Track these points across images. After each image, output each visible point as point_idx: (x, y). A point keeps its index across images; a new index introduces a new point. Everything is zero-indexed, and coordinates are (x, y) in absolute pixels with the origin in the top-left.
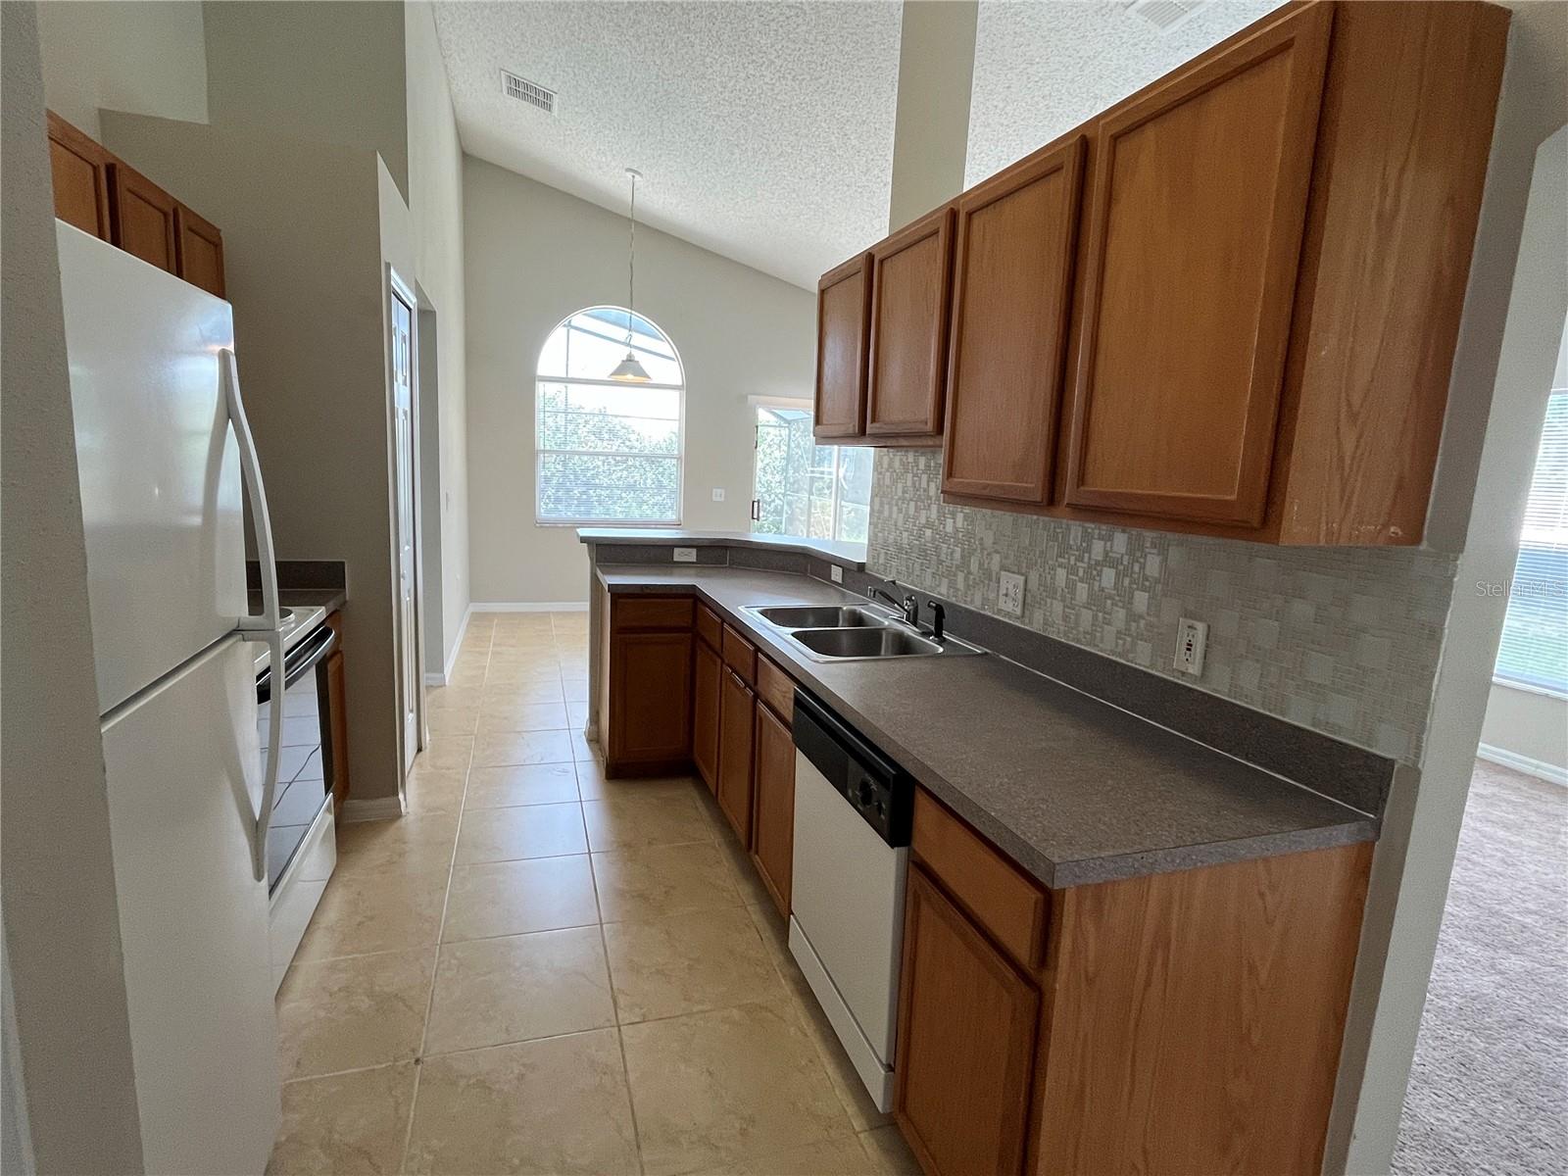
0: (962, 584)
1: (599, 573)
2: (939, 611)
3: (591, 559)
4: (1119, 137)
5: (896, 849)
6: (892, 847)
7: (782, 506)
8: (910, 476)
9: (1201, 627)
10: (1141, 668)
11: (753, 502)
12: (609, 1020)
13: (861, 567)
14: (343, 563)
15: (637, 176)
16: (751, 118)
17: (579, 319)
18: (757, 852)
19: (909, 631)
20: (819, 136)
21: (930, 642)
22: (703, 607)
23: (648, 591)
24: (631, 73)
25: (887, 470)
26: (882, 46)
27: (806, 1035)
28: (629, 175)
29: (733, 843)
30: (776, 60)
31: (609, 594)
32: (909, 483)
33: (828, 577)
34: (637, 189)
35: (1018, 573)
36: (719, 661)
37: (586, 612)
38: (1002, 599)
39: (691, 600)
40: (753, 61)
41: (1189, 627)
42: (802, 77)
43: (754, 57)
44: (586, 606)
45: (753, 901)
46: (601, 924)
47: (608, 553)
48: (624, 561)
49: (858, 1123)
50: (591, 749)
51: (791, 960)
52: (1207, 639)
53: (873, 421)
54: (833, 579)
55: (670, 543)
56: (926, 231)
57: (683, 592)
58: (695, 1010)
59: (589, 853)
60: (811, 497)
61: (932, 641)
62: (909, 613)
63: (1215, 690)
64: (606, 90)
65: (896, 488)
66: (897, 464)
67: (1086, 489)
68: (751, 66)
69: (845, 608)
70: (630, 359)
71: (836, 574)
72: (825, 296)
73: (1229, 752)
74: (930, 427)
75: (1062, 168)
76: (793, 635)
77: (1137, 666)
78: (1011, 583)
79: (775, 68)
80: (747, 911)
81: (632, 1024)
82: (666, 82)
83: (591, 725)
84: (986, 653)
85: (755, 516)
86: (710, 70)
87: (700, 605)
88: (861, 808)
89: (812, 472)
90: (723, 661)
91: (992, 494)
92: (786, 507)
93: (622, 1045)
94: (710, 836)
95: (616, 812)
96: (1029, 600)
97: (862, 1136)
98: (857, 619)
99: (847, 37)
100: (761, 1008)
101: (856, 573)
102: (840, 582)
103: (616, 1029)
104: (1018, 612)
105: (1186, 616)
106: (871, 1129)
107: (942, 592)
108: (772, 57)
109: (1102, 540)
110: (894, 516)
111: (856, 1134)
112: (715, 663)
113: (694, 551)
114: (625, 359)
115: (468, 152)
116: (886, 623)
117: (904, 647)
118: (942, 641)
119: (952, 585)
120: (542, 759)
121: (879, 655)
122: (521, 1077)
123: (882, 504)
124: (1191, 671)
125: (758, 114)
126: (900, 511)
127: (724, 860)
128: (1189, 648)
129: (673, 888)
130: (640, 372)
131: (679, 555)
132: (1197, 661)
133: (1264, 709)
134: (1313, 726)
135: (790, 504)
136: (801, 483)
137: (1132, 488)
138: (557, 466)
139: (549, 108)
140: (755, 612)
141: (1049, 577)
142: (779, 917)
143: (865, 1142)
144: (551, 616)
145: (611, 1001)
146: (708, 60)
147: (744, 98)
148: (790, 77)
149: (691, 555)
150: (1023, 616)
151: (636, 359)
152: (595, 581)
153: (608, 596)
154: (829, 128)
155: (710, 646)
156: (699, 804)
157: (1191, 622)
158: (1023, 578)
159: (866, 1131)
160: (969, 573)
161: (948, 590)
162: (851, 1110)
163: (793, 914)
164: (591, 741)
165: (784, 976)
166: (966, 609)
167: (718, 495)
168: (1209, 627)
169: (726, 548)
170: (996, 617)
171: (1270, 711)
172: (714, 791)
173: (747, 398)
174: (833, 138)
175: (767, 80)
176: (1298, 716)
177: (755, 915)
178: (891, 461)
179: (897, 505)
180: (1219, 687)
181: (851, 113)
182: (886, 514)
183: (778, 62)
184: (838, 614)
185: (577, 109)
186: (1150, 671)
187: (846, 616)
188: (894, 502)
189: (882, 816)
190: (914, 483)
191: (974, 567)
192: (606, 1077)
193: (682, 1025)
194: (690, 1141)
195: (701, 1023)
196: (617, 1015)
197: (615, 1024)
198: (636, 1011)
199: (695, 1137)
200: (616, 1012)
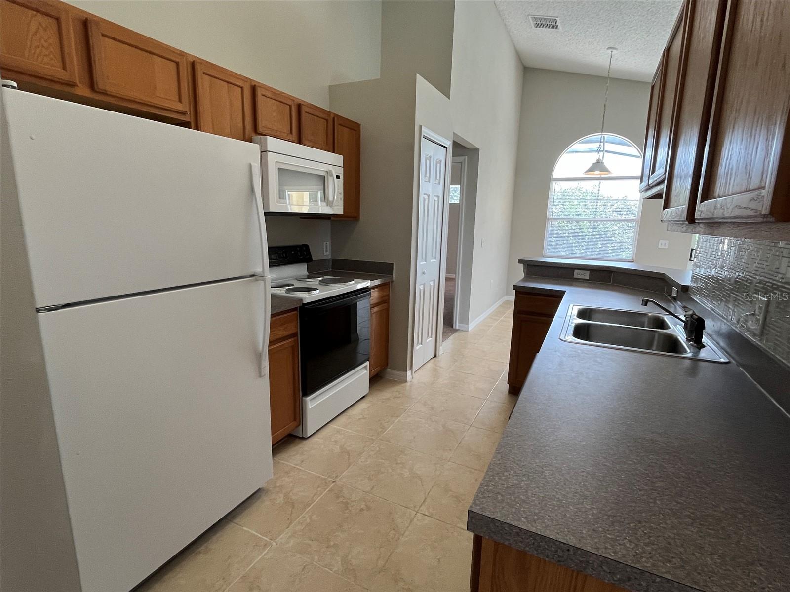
3: (524, 273)
11: (692, 250)
12: (415, 507)
13: (685, 289)
14: (393, 264)
15: (614, 51)
17: (576, 146)
23: (536, 291)
28: (609, 51)
31: (515, 291)
37: (511, 302)
47: (534, 270)
48: (542, 276)
54: (672, 296)
55: (573, 267)
70: (598, 162)
71: (674, 293)
81: (424, 515)
93: (411, 522)
101: (681, 293)
102: (676, 298)
103: (415, 513)
113: (588, 273)
114: (595, 162)
115: (527, 66)
131: (577, 274)
139: (556, 27)
145: (423, 499)
149: (586, 275)
167: (663, 244)
169: (610, 272)
185: (571, 22)
192: (392, 532)
193: (446, 529)
194: (403, 587)
195: (456, 534)
196: (420, 507)
197: (416, 510)
198: (431, 510)
199: (406, 587)
200: (421, 505)
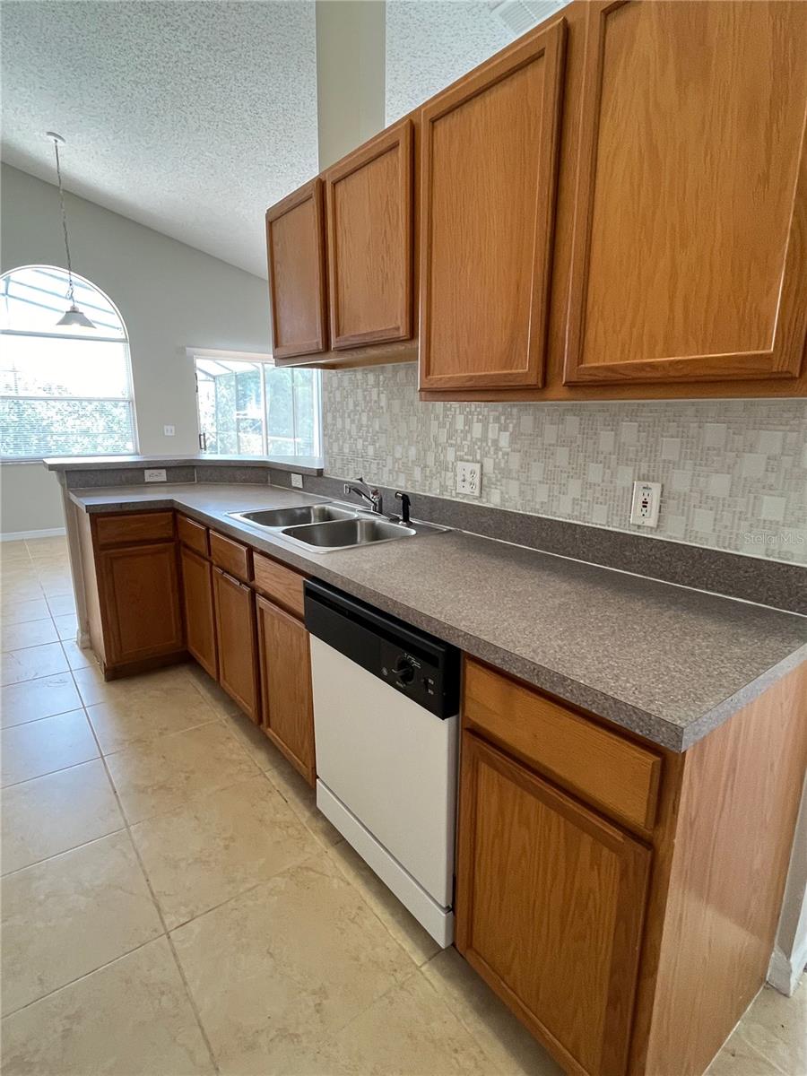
0: (419, 476)
1: (73, 498)
2: (406, 499)
3: (63, 485)
4: (610, 12)
5: (447, 720)
6: (443, 719)
7: (216, 443)
8: (359, 391)
9: (656, 489)
10: (598, 526)
11: (200, 435)
12: (155, 930)
13: (320, 472)
15: (59, 141)
16: (168, 87)
18: (269, 726)
19: (380, 520)
20: (233, 112)
21: (401, 526)
22: (183, 518)
23: (127, 509)
24: (42, 24)
25: (338, 389)
26: (289, 23)
27: (349, 884)
28: (52, 138)
29: (241, 717)
30: (190, 25)
31: (88, 514)
32: (360, 397)
33: (290, 485)
34: (62, 155)
35: (473, 461)
36: (207, 563)
38: (460, 484)
39: (171, 513)
40: (168, 23)
41: (644, 488)
42: (217, 47)
43: (169, 20)
44: (63, 531)
45: (269, 767)
46: (128, 827)
47: (77, 477)
48: (96, 485)
49: (418, 958)
50: (86, 656)
51: (318, 814)
52: (662, 496)
53: (338, 335)
54: (293, 485)
55: (140, 467)
56: (385, 146)
57: (163, 506)
58: (241, 890)
59: (102, 757)
60: (239, 434)
61: (402, 525)
62: (375, 504)
63: (671, 537)
64: (16, 40)
65: (347, 404)
66: (346, 383)
67: (587, 365)
68: (167, 29)
69: (316, 507)
70: (74, 311)
71: (297, 481)
72: (274, 228)
73: (689, 585)
74: (403, 332)
75: (543, 55)
76: (283, 532)
77: (594, 526)
78: (468, 469)
79: (190, 34)
80: (265, 776)
81: (182, 925)
82: (80, 38)
83: (83, 635)
84: (450, 530)
85: (203, 447)
86: (125, 30)
87: (179, 516)
88: (401, 685)
89: (238, 415)
90: (212, 564)
91: (477, 384)
92: (219, 442)
93: (175, 955)
94: (215, 717)
95: (122, 711)
96: (485, 482)
97: (423, 969)
98: (326, 515)
99: (258, 10)
100: (301, 868)
101: (314, 479)
102: (301, 486)
103: (165, 937)
104: (477, 493)
105: (639, 480)
106: (430, 959)
107: (402, 485)
108: (186, 21)
109: (555, 424)
110: (348, 427)
111: (418, 968)
112: (204, 566)
113: (164, 472)
114: (69, 310)
116: (356, 516)
117: (376, 534)
118: (410, 525)
119: (409, 477)
120: (37, 674)
121: (355, 543)
122: (67, 1033)
123: (334, 418)
124: (647, 524)
125: (176, 84)
126: (353, 421)
127: (235, 735)
128: (645, 504)
129: (193, 772)
130: (86, 323)
131: (149, 476)
132: (653, 515)
133: (719, 547)
134: (767, 555)
135: (222, 440)
136: (229, 425)
137: (642, 358)
138: (12, 417)
140: (237, 516)
141: (503, 461)
142: (304, 782)
143: (428, 974)
144: (25, 542)
145: (154, 908)
146: (123, 17)
147: (162, 64)
148: (205, 46)
149: (162, 476)
150: (481, 497)
151: (80, 311)
152: (69, 505)
153: (87, 517)
154: (242, 105)
155: (197, 553)
156: (200, 688)
157: (645, 484)
158: (478, 465)
159: (425, 963)
160: (426, 466)
161: (407, 482)
162: (408, 945)
163: (318, 777)
164: (84, 648)
165: (315, 832)
166: (426, 497)
167: (169, 430)
168: (663, 486)
169: (194, 467)
170: (454, 499)
171: (725, 548)
172: (215, 677)
173: (185, 350)
174: (246, 116)
175: (183, 46)
176: (752, 549)
177: (274, 778)
178: (341, 381)
179: (349, 416)
180: (674, 534)
181: (261, 91)
182: (339, 425)
183: (193, 28)
184: (310, 513)
186: (607, 528)
187: (317, 513)
188: (346, 415)
189: (430, 691)
190: (365, 397)
191: (430, 461)
192: (164, 998)
193: (232, 910)
194: (269, 1039)
195: (250, 903)
196: (163, 922)
197: (163, 932)
198: (183, 910)
199: (273, 1033)
200: (161, 918)
